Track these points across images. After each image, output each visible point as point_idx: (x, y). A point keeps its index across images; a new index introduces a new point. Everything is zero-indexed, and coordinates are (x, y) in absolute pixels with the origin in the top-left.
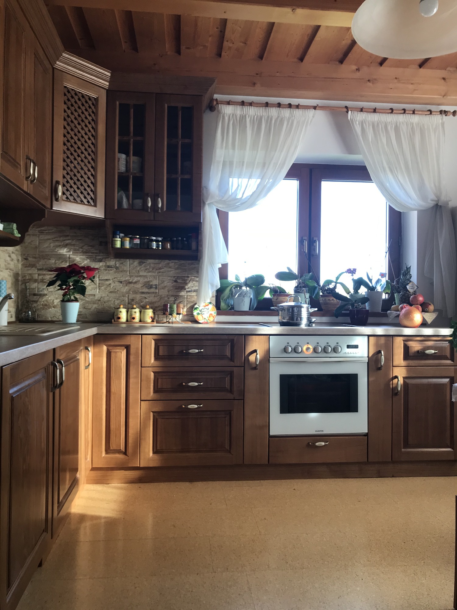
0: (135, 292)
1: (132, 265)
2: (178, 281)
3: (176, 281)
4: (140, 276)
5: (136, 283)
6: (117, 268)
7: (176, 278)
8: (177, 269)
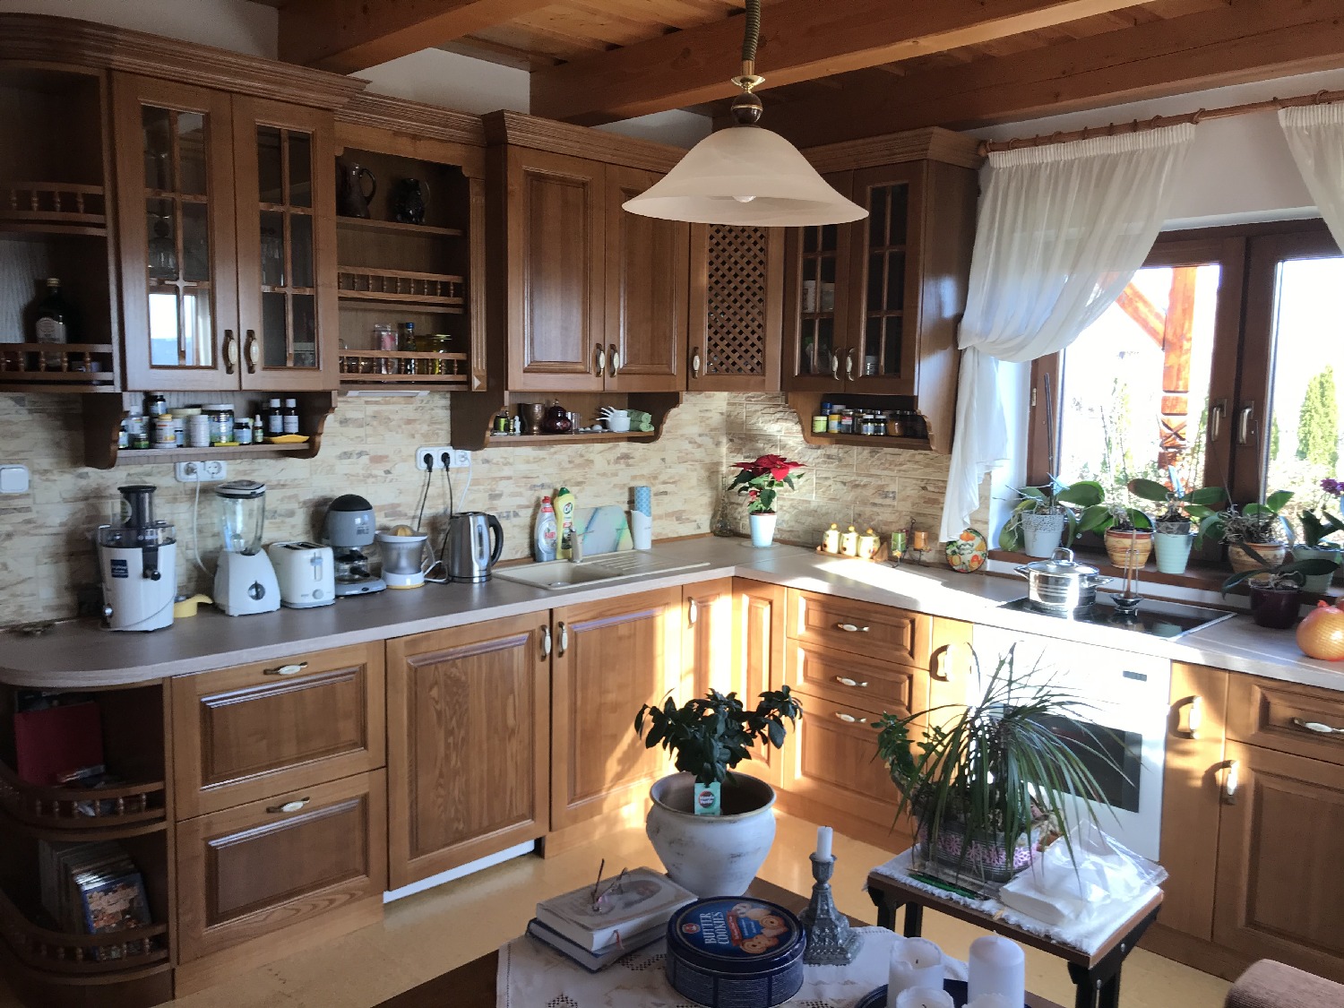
0: (864, 503)
1: (860, 456)
2: (929, 488)
3: (924, 488)
4: (871, 476)
5: (865, 486)
6: (840, 460)
7: (925, 481)
8: (927, 466)
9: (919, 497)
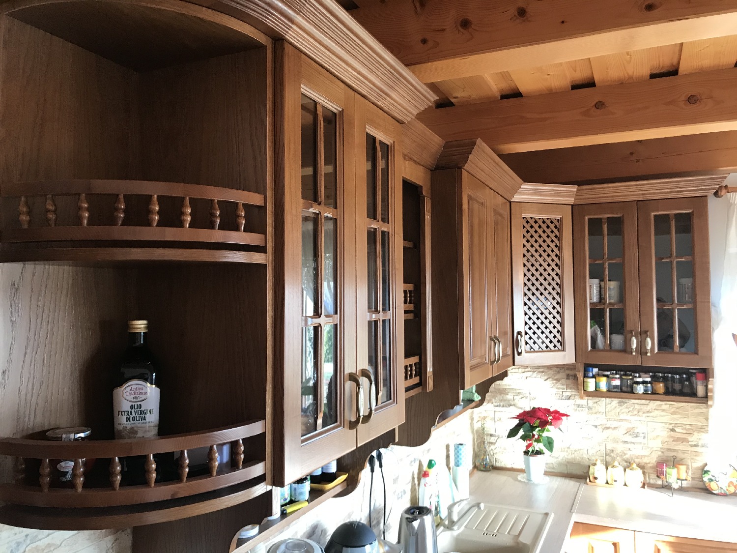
1: (609, 406)
2: (677, 430)
3: (673, 430)
4: (621, 420)
5: (615, 428)
6: (590, 408)
7: (673, 425)
8: (673, 413)
9: (668, 437)
